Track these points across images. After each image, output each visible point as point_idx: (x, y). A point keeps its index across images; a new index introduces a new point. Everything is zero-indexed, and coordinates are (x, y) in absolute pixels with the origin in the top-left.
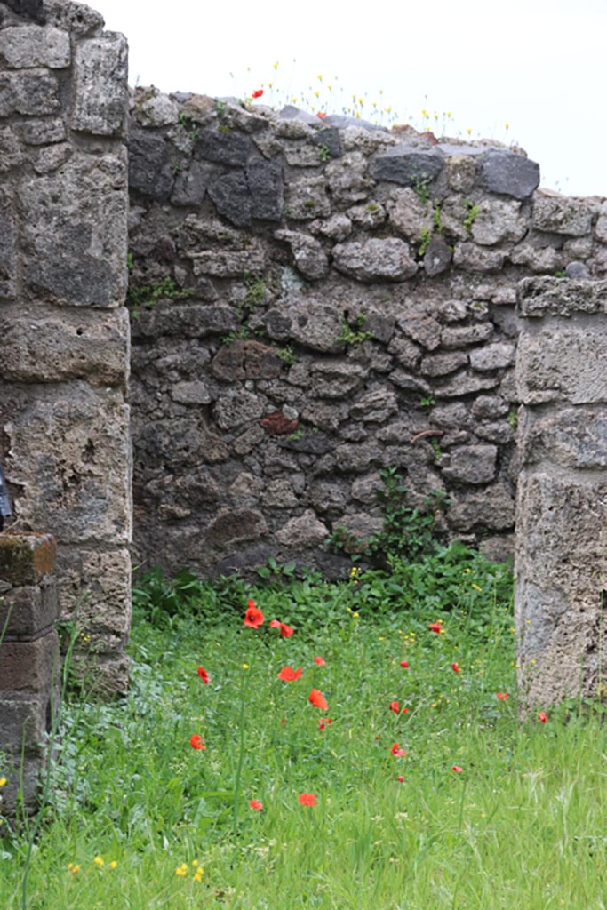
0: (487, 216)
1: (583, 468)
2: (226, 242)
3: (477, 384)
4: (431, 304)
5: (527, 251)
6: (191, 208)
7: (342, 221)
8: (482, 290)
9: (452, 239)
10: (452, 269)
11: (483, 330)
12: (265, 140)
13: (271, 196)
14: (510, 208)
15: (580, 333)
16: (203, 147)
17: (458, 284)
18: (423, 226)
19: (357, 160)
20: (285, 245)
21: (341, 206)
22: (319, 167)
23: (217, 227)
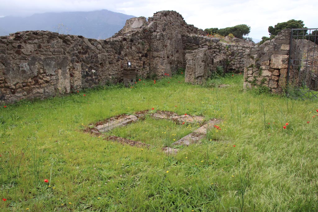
0: (213, 44)
1: (189, 65)
2: (195, 46)
3: (213, 57)
4: (210, 51)
5: (216, 47)
6: (193, 43)
7: (203, 44)
8: (213, 50)
9: (211, 46)
10: (211, 48)
11: (213, 53)
12: (198, 38)
13: (198, 42)
14: (215, 43)
15: (188, 54)
16: (194, 39)
17: (212, 49)
18: (209, 45)
19: (204, 39)
20: (199, 46)
21: (203, 43)
22: (202, 40)
23: (195, 45)
